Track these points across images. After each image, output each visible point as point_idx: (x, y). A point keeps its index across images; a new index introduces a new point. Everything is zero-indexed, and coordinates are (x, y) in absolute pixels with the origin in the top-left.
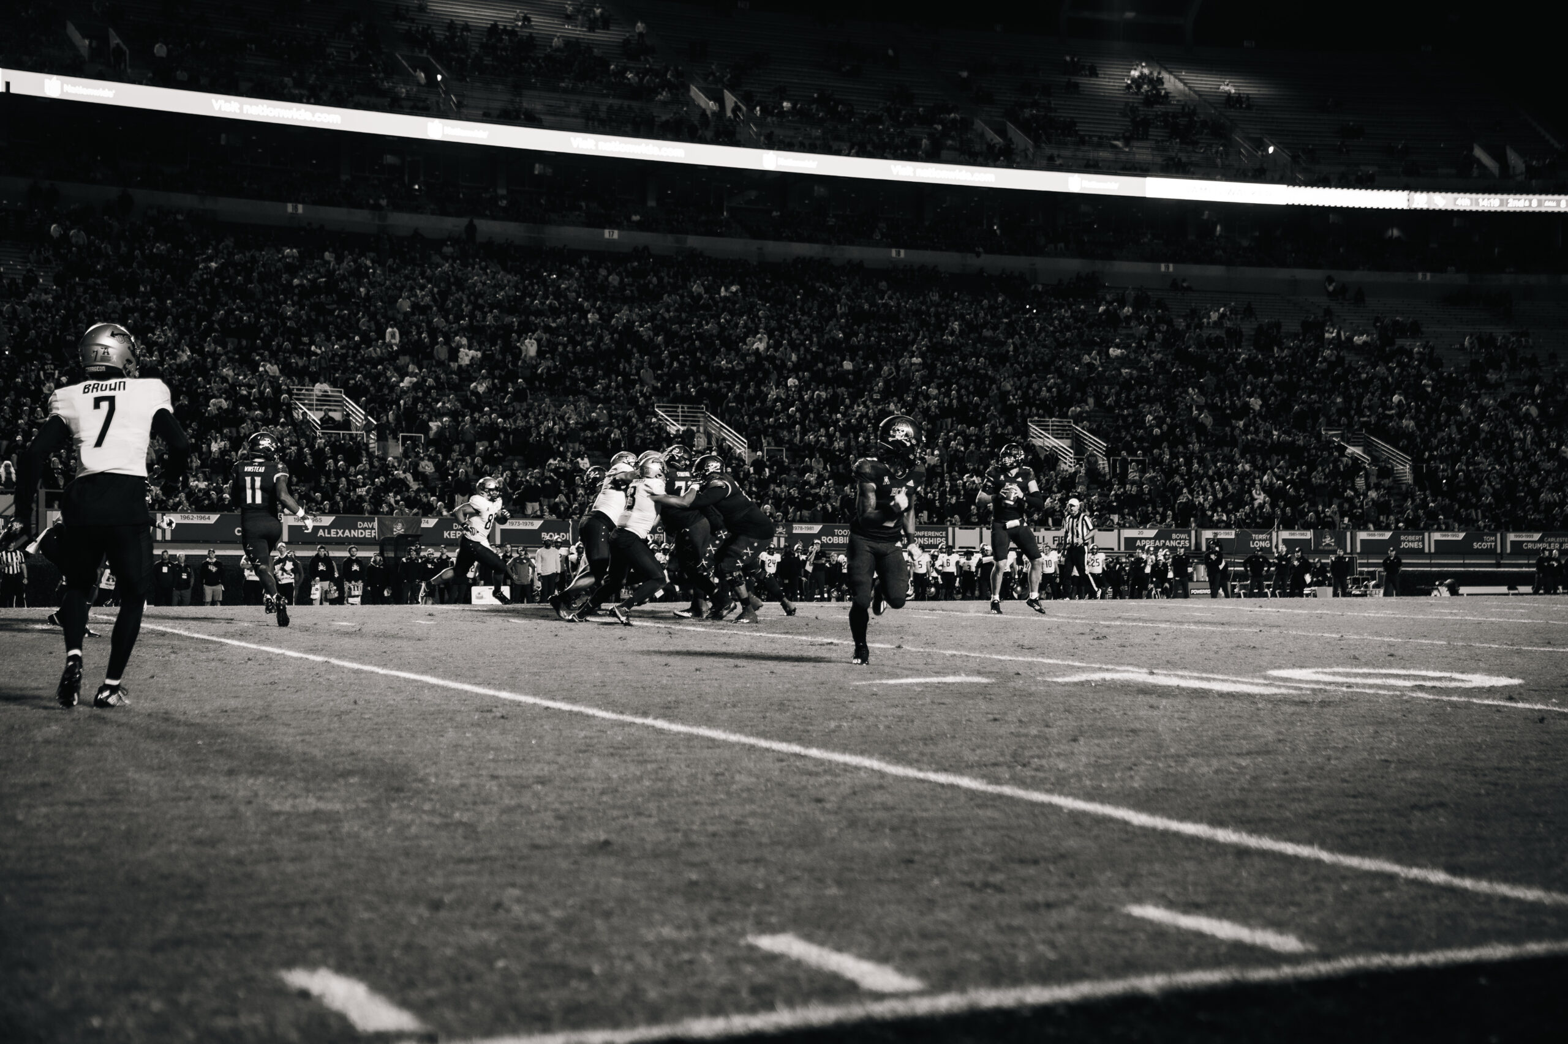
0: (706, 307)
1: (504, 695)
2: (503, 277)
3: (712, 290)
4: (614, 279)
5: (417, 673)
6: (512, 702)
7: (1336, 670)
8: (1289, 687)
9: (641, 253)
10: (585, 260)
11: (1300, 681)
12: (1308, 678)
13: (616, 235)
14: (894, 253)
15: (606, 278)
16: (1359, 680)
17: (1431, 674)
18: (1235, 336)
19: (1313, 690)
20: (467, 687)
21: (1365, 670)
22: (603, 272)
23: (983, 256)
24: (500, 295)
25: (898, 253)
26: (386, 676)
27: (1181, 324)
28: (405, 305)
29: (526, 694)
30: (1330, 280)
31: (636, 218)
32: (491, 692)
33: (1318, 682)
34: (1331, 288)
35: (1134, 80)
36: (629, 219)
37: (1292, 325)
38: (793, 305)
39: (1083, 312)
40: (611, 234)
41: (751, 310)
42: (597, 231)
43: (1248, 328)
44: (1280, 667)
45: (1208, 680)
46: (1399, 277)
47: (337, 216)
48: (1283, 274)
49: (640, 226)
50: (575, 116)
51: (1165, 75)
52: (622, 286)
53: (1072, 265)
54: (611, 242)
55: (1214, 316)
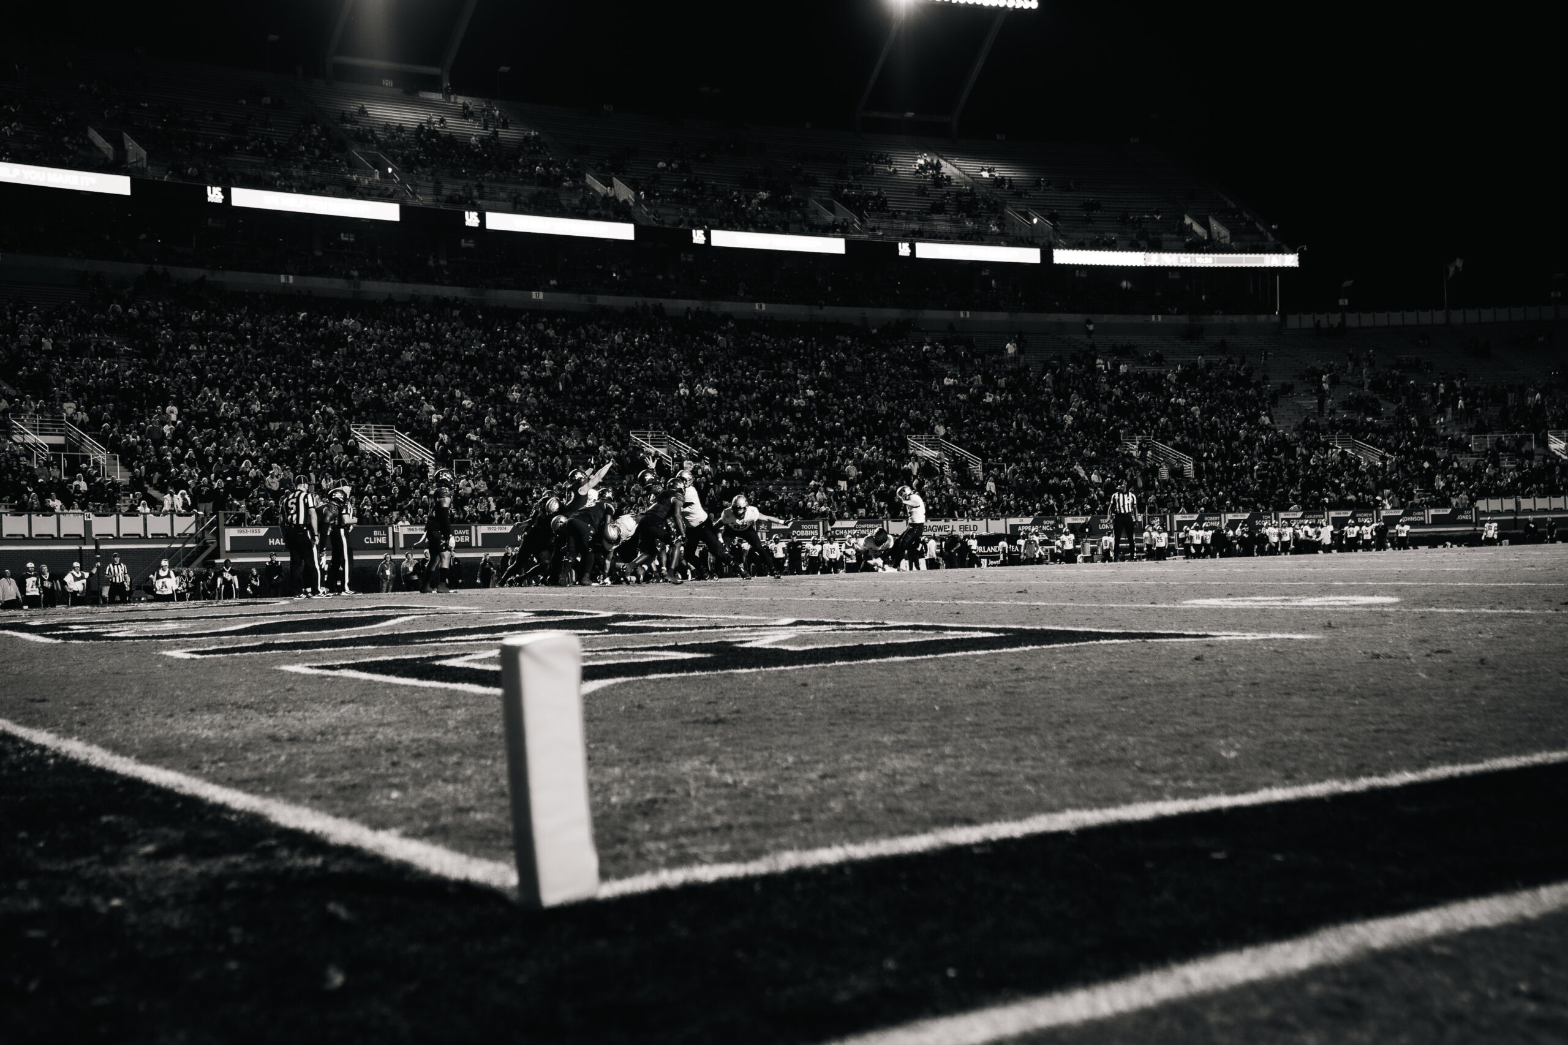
9: (564, 310)
10: (527, 316)
13: (541, 295)
14: (757, 306)
23: (826, 308)
25: (761, 307)
31: (553, 282)
35: (921, 166)
36: (548, 283)
40: (538, 296)
42: (526, 293)
46: (1137, 319)
47: (319, 283)
48: (1052, 318)
49: (557, 289)
50: (504, 200)
51: (943, 162)
53: (892, 314)
54: (538, 302)
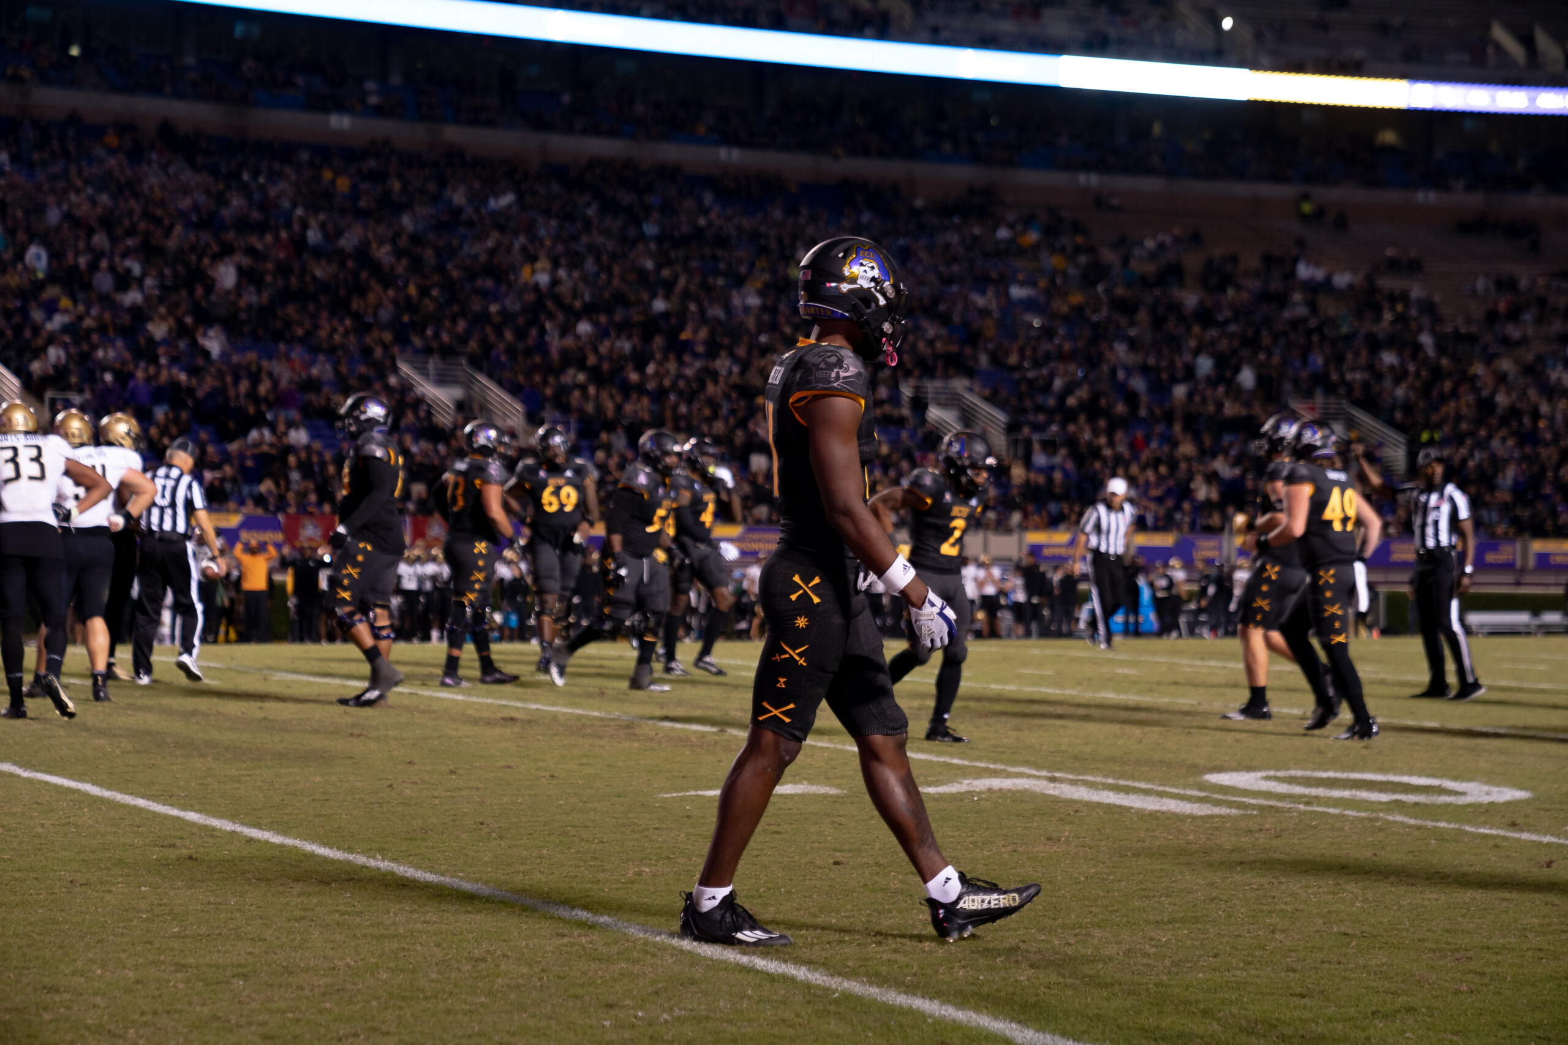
0: (470, 224)
1: (192, 816)
2: (189, 176)
3: (479, 199)
4: (343, 184)
5: (71, 777)
6: (204, 828)
7: (1293, 773)
8: (1230, 804)
9: (380, 149)
10: (304, 156)
11: (1246, 793)
12: (1256, 788)
13: (346, 122)
14: (723, 153)
15: (333, 182)
16: (1321, 792)
17: (1416, 780)
18: (1173, 273)
19: (1261, 808)
20: (141, 803)
21: (1331, 774)
22: (328, 175)
23: (844, 159)
24: (185, 203)
25: (730, 154)
26: (29, 781)
27: (1109, 256)
28: (53, 216)
29: (221, 816)
30: (1306, 197)
31: (374, 100)
32: (175, 812)
33: (1268, 795)
34: (1307, 208)
36: (364, 101)
37: (1251, 260)
38: (588, 223)
39: (976, 238)
40: (340, 122)
41: (530, 229)
42: (322, 117)
43: (1193, 262)
44: (1220, 769)
45: (1127, 790)
46: (1392, 197)
49: (380, 112)
52: (355, 194)
53: (962, 174)
54: (340, 133)
55: (1150, 244)
